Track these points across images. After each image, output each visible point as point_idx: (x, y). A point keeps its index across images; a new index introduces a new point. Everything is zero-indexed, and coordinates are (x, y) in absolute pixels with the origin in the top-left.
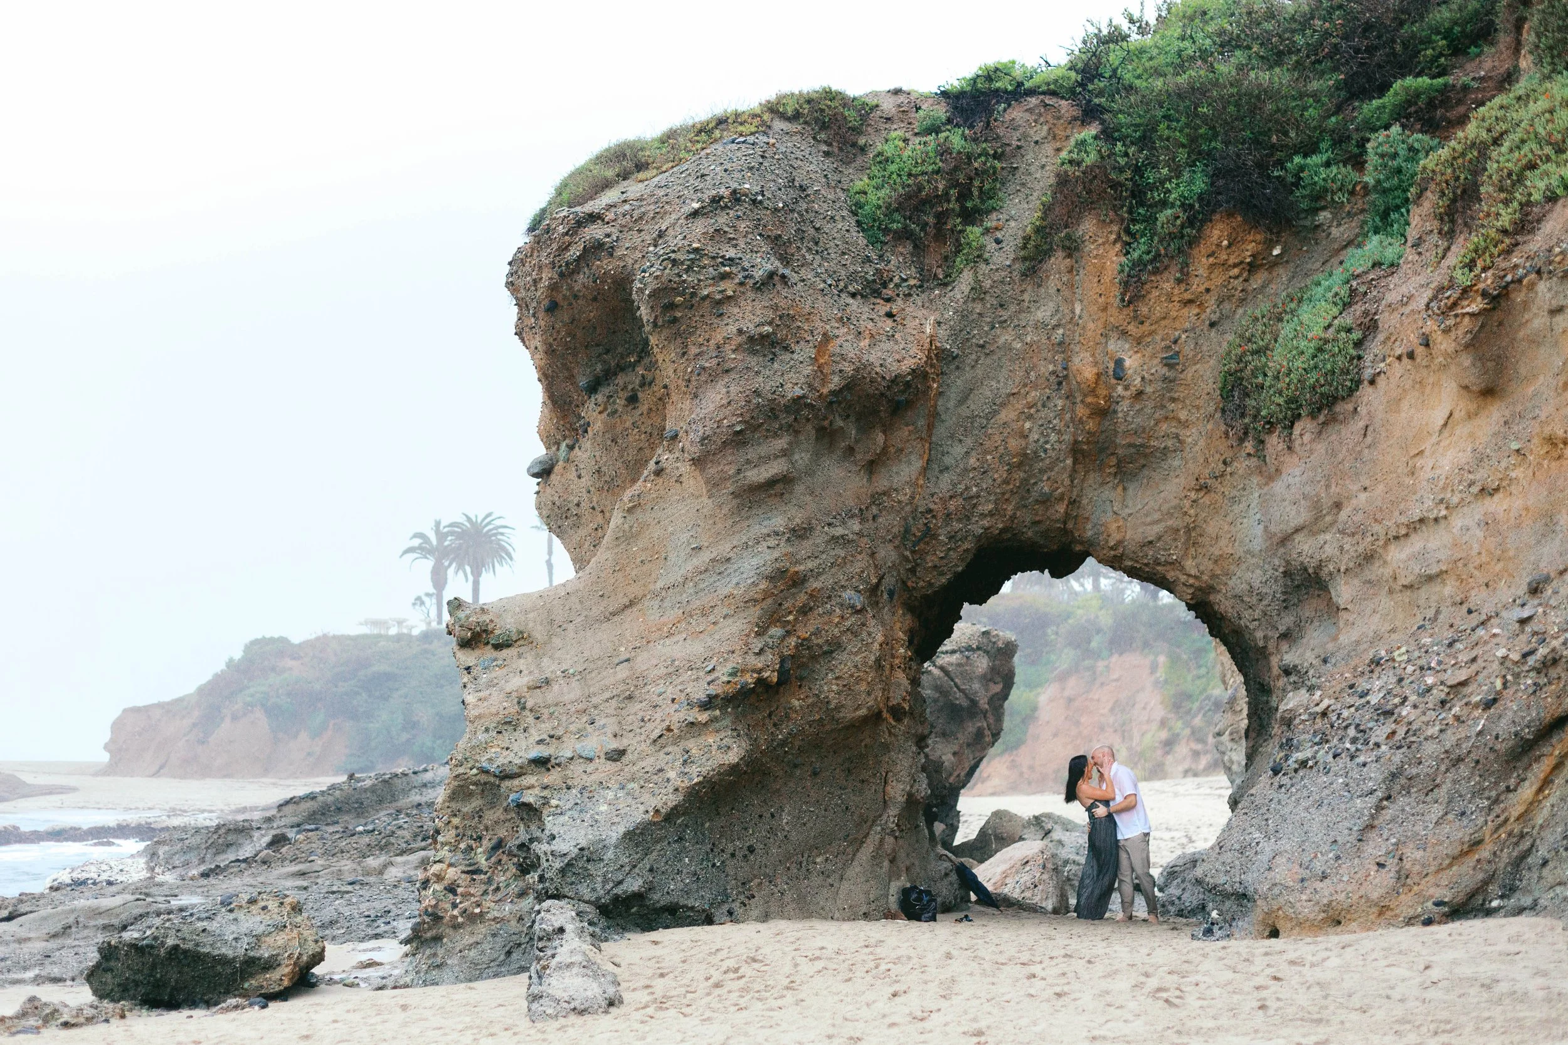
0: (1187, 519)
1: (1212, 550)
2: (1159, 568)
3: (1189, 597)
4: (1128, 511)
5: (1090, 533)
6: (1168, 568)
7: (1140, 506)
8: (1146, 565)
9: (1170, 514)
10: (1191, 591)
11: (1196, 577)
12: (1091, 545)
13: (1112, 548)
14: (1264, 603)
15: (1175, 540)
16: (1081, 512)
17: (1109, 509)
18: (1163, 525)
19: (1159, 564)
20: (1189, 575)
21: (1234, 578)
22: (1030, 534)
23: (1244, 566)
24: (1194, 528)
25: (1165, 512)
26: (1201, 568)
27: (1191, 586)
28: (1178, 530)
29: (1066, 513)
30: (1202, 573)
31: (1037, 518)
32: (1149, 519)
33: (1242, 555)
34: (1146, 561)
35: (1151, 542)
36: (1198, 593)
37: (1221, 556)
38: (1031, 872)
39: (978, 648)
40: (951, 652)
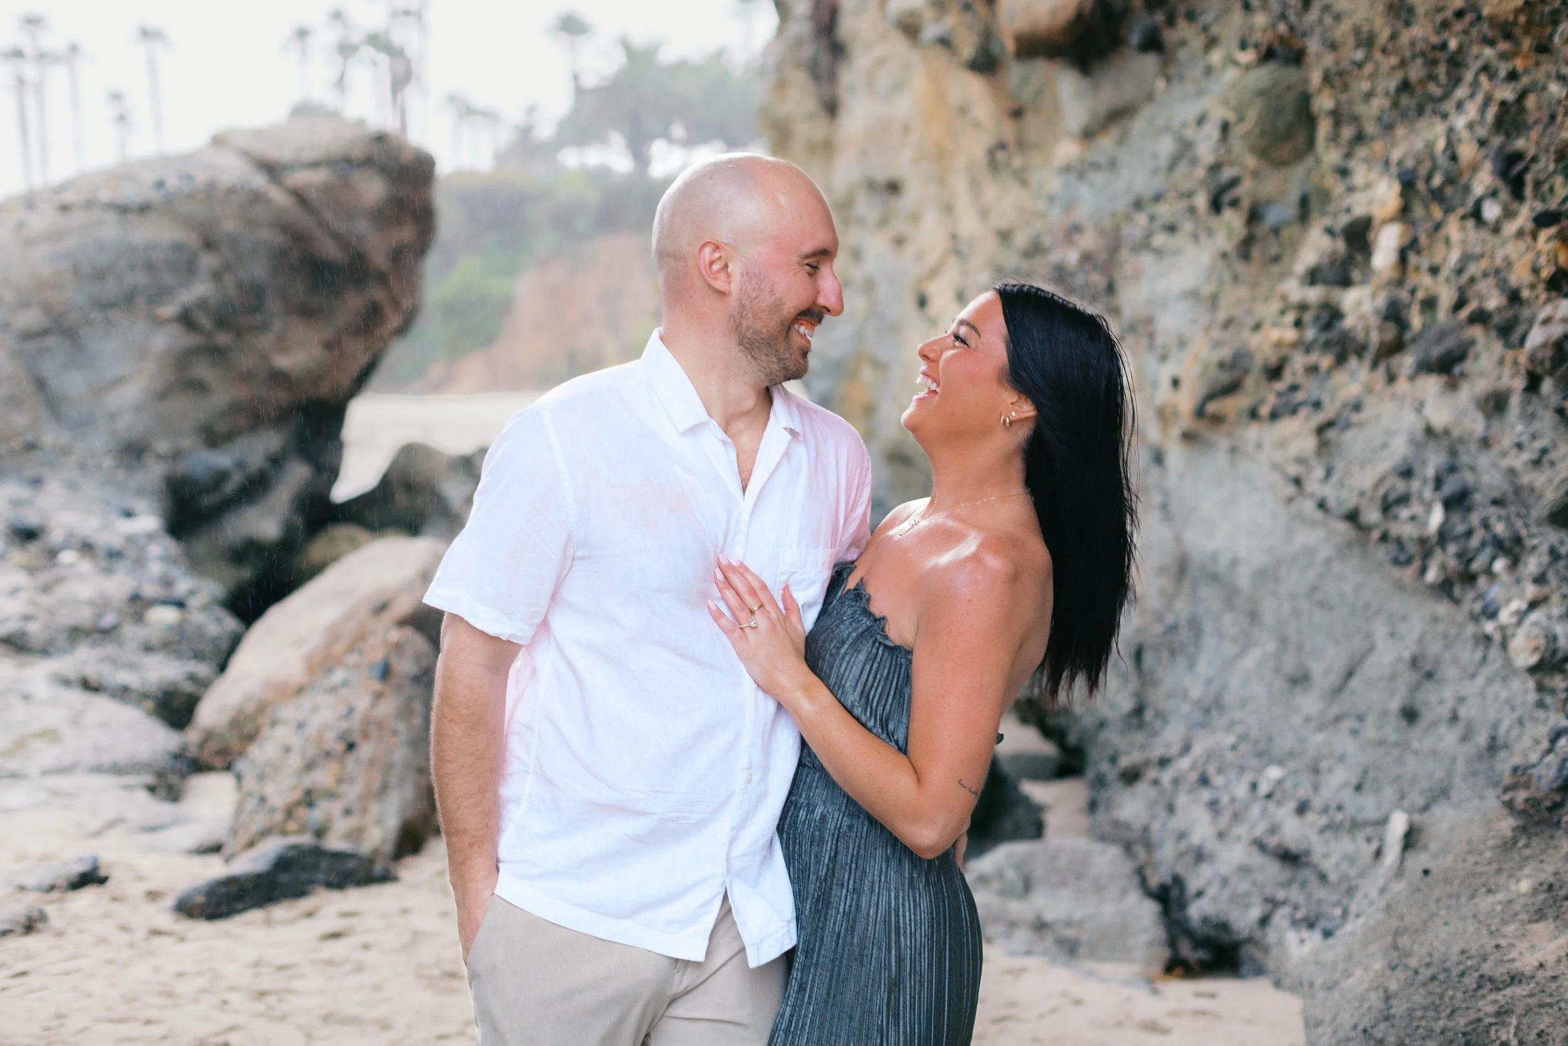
38: (345, 692)
39: (367, 162)
40: (315, 165)
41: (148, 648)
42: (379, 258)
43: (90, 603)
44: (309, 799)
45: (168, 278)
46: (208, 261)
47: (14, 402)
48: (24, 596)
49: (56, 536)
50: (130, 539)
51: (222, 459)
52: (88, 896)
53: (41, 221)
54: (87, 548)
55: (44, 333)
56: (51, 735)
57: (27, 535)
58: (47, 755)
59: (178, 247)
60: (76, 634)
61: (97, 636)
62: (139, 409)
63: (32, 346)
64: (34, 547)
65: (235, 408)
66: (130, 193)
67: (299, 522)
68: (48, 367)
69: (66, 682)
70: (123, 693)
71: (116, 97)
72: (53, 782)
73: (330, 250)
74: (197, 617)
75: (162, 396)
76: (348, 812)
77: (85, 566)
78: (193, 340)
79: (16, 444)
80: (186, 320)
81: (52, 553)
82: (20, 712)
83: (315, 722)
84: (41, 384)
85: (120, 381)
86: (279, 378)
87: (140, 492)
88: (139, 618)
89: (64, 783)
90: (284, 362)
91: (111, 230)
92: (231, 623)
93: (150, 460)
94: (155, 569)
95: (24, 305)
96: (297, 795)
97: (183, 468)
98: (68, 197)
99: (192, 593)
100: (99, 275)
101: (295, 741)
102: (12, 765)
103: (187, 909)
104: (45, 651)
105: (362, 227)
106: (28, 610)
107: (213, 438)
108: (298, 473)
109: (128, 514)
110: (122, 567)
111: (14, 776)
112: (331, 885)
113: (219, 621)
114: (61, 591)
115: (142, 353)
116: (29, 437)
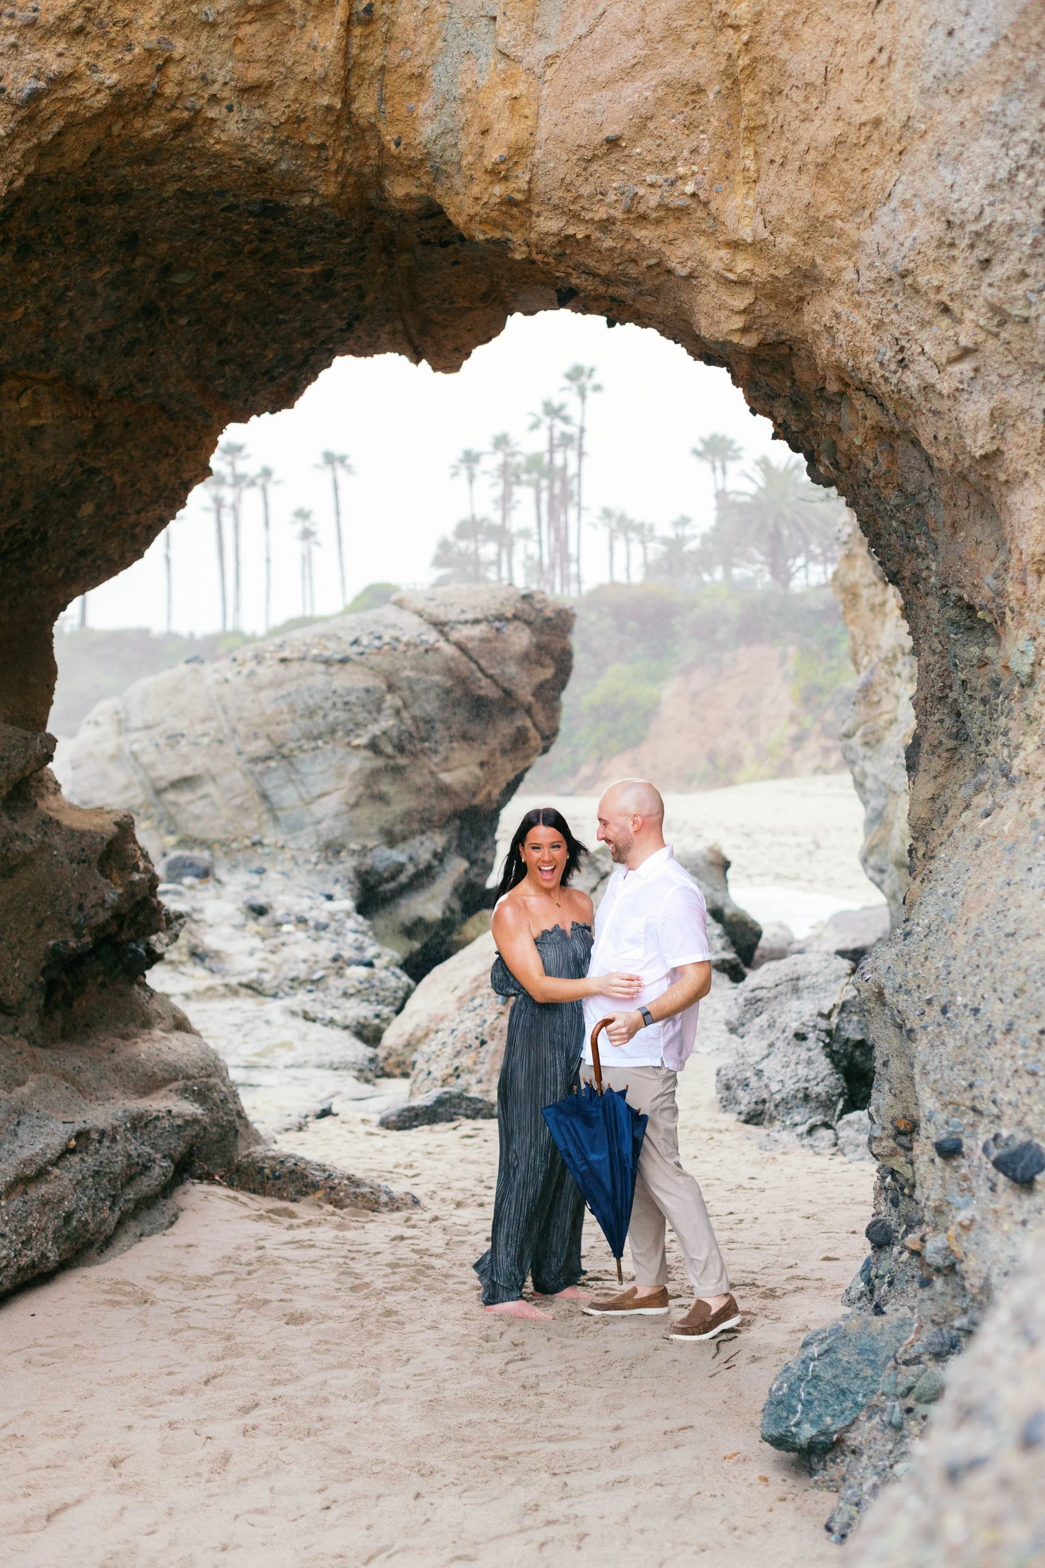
0: (730, 42)
1: (807, 132)
2: (643, 233)
3: (738, 322)
4: (545, 48)
5: (428, 130)
6: (673, 228)
7: (581, 30)
8: (606, 225)
9: (674, 34)
10: (741, 301)
11: (758, 248)
12: (437, 173)
13: (497, 174)
14: (998, 271)
15: (690, 126)
16: (395, 54)
17: (487, 46)
18: (651, 77)
19: (643, 218)
20: (735, 245)
21: (884, 215)
22: (233, 128)
23: (921, 152)
24: (752, 70)
25: (657, 31)
26: (773, 211)
27: (743, 283)
28: (700, 90)
29: (346, 53)
30: (776, 227)
31: (255, 74)
32: (608, 67)
33: (916, 106)
34: (601, 213)
35: (613, 143)
36: (765, 308)
37: (839, 142)
38: (480, 1011)
39: (516, 617)
40: (476, 622)
41: (346, 995)
42: (525, 695)
43: (305, 961)
44: (457, 1073)
45: (361, 716)
46: (391, 700)
47: (243, 809)
48: (259, 955)
49: (279, 913)
50: (332, 915)
51: (398, 855)
52: (327, 1121)
53: (267, 672)
54: (302, 921)
55: (268, 758)
56: (288, 1046)
57: (259, 911)
58: (288, 1057)
59: (367, 691)
60: (296, 982)
61: (309, 987)
62: (336, 816)
63: (259, 767)
64: (263, 920)
65: (408, 815)
66: (334, 650)
67: (457, 905)
68: (269, 784)
69: (294, 1013)
70: (332, 1022)
71: (302, 515)
72: (292, 1072)
73: (487, 689)
74: (383, 974)
75: (356, 805)
76: (480, 1081)
77: (301, 935)
78: (380, 762)
79: (247, 842)
80: (373, 746)
81: (279, 924)
82: (264, 1032)
83: (462, 1028)
84: (264, 797)
85: (322, 795)
86: (443, 791)
87: (337, 881)
88: (340, 973)
89: (300, 1073)
90: (447, 778)
91: (319, 679)
92: (405, 979)
93: (343, 854)
94: (351, 937)
95: (256, 736)
96: (450, 1071)
97: (368, 861)
98: (286, 654)
99: (378, 956)
100: (311, 713)
101: (450, 1040)
102: (265, 1061)
103: (385, 1124)
104: (275, 996)
105: (512, 669)
106: (264, 965)
107: (392, 839)
108: (457, 866)
109: (330, 898)
110: (326, 935)
111: (267, 1067)
112: (467, 1117)
113: (398, 978)
114: (285, 952)
115: (340, 775)
116: (256, 838)
